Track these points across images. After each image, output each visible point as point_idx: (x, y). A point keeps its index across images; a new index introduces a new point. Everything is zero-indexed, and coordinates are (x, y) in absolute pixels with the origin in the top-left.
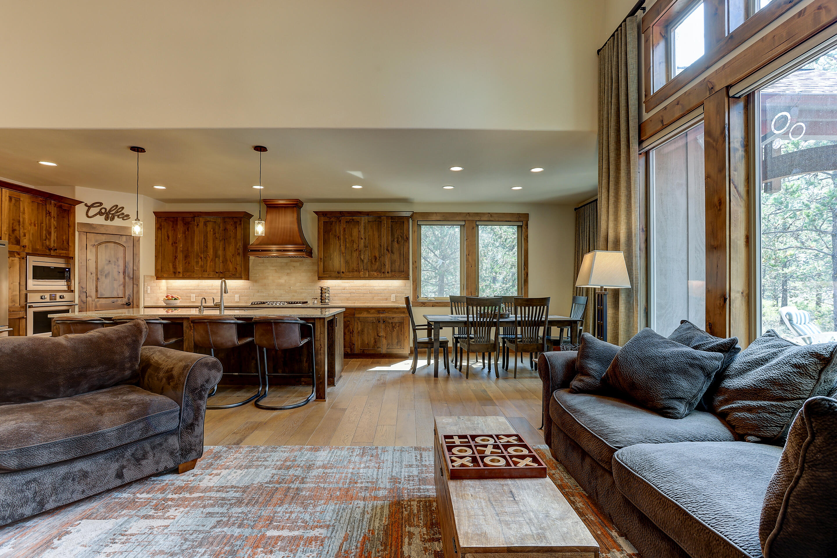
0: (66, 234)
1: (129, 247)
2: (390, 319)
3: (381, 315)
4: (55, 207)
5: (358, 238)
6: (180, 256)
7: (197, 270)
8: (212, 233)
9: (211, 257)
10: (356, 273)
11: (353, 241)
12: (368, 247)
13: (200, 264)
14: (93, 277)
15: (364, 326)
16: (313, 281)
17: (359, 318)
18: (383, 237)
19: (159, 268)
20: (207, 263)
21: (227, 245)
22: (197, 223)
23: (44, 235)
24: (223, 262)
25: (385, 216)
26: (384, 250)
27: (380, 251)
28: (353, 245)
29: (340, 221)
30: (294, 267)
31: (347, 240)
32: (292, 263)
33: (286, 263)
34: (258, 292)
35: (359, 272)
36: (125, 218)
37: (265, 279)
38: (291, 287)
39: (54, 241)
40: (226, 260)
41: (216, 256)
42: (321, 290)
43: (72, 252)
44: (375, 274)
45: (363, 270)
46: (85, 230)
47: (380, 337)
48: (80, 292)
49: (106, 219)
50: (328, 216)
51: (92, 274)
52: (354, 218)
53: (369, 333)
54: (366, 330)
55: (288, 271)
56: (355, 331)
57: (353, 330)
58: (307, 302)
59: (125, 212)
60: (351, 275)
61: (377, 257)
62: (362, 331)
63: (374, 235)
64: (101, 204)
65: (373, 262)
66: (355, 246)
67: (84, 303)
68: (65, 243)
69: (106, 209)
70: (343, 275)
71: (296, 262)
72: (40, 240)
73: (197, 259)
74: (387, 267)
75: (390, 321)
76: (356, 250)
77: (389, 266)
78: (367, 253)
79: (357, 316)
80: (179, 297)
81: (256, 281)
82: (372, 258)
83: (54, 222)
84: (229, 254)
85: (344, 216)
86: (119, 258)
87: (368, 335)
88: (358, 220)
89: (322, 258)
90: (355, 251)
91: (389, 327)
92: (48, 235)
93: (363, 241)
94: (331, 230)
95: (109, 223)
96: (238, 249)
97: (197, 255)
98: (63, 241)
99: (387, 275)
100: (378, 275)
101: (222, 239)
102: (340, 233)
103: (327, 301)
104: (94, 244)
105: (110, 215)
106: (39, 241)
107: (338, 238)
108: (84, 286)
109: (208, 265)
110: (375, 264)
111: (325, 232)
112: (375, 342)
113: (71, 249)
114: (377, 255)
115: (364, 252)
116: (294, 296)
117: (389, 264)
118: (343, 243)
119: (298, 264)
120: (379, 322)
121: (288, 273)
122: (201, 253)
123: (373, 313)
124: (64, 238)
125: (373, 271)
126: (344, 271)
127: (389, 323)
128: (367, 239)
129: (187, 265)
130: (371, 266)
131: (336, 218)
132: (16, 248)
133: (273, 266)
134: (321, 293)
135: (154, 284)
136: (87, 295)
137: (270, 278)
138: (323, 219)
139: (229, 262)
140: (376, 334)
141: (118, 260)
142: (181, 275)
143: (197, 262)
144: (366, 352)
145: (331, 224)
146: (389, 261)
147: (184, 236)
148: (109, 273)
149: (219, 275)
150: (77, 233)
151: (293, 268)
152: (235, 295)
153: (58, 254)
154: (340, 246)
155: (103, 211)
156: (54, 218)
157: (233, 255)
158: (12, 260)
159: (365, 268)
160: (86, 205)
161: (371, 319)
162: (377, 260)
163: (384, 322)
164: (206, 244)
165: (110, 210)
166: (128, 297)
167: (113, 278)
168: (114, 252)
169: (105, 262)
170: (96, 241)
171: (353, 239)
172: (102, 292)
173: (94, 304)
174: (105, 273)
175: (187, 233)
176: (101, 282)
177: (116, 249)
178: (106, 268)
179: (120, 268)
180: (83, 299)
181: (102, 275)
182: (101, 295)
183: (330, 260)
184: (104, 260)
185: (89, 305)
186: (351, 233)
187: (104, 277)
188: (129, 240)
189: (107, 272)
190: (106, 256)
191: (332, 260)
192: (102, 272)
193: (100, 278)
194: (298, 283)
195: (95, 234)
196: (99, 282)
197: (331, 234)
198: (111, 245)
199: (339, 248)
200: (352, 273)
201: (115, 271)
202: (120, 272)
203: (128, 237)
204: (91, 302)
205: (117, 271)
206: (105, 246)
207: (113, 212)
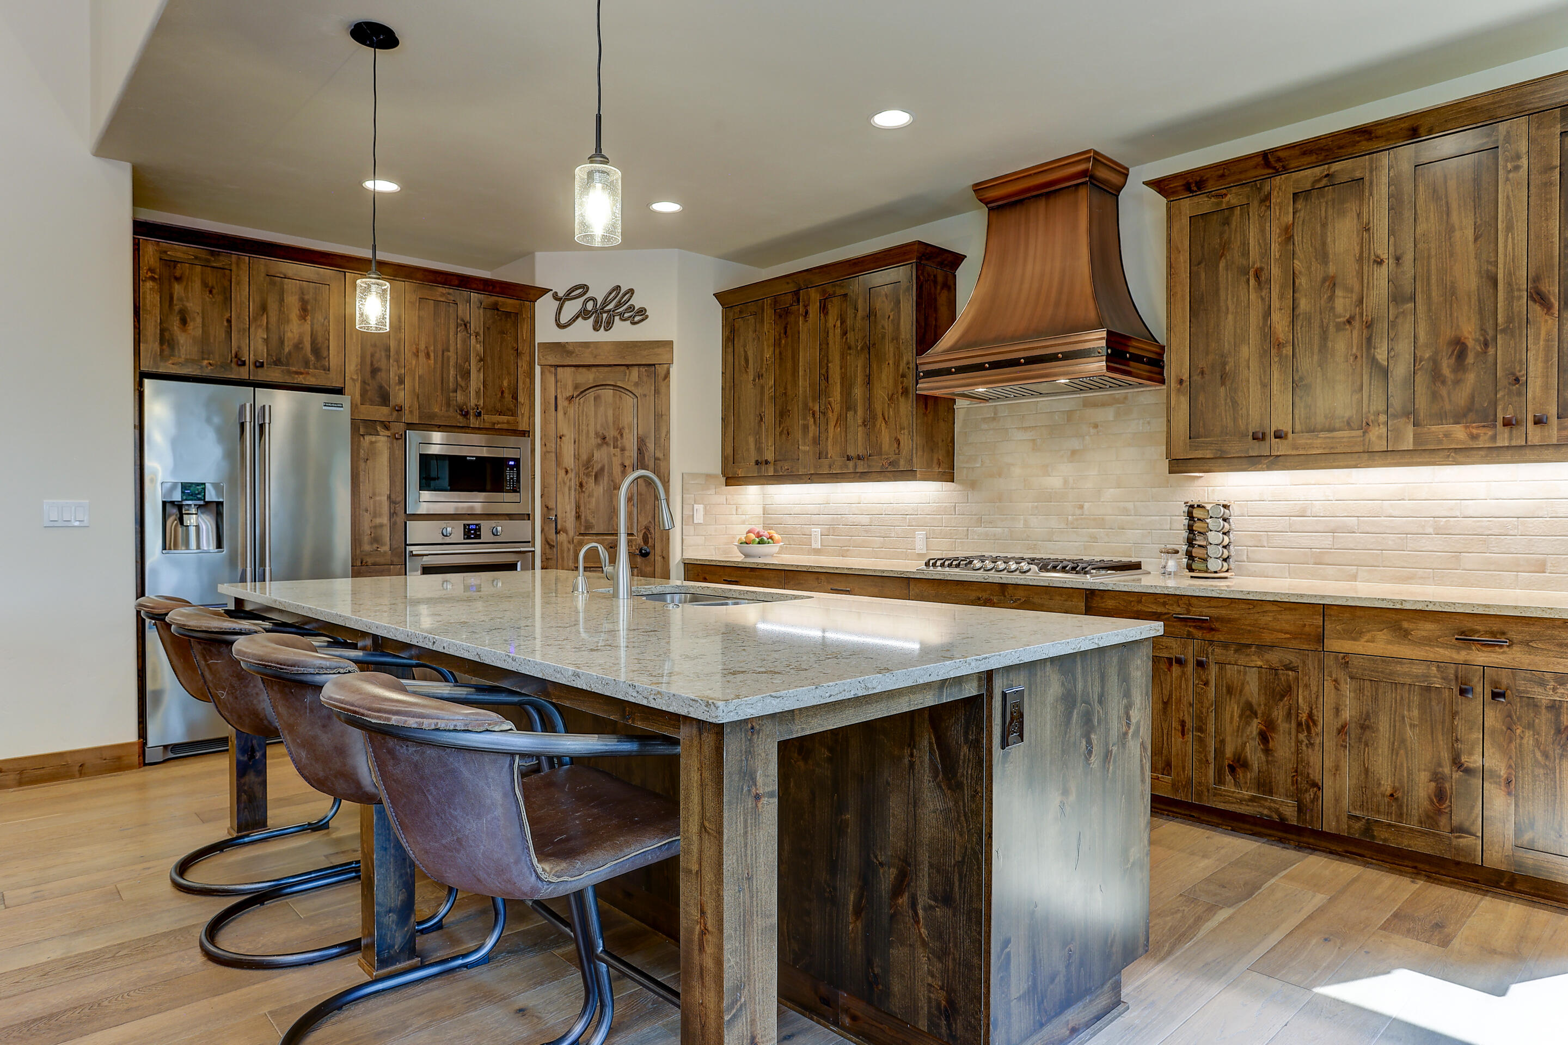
0: (509, 374)
1: (645, 396)
2: (1542, 683)
3: (1481, 657)
4: (479, 308)
5: (1360, 260)
6: (770, 413)
7: (804, 452)
8: (838, 331)
9: (837, 407)
10: (1346, 433)
11: (1331, 283)
12: (1413, 298)
13: (811, 435)
14: (570, 480)
15: (1375, 699)
16: (1161, 480)
17: (1345, 661)
18: (1509, 228)
19: (730, 451)
20: (827, 429)
21: (875, 366)
22: (806, 306)
23: (451, 379)
24: (865, 423)
25: (1517, 115)
26: (1510, 299)
27: (1486, 311)
28: (1331, 298)
29: (1268, 197)
30: (1096, 426)
31: (1302, 281)
32: (1090, 412)
33: (1070, 414)
34: (980, 522)
35: (1365, 427)
36: (637, 319)
37: (1000, 475)
38: (1086, 505)
39: (477, 393)
40: (874, 417)
41: (849, 405)
42: (1190, 516)
43: (526, 419)
44: (1459, 432)
45: (1383, 418)
46: (552, 360)
47: (1468, 771)
48: (545, 519)
49: (596, 329)
50: (1211, 187)
51: (567, 472)
52: (1336, 167)
53: (1403, 741)
54: (1383, 725)
55: (1075, 444)
56: (1326, 719)
57: (1310, 716)
58: (1137, 566)
59: (637, 302)
60: (1318, 443)
61: (1470, 343)
62: (1364, 727)
63: (1450, 230)
64: (585, 288)
65: (1446, 371)
66: (1343, 304)
67: (551, 547)
68: (508, 396)
69: (595, 301)
70: (1280, 447)
71: (1103, 405)
72: (442, 390)
73: (805, 418)
74: (1535, 387)
75: (1544, 696)
76: (1349, 322)
77: (1546, 387)
78: (1406, 327)
79: (1335, 644)
80: (776, 536)
81: (972, 485)
82: (1436, 353)
83: (476, 347)
84: (881, 394)
85: (1285, 169)
86: (623, 428)
87: (1394, 751)
88: (1358, 175)
89: (1186, 377)
90: (1339, 327)
91: (1530, 726)
92: (462, 377)
93: (1382, 273)
94: (1225, 247)
95: (602, 336)
96: (903, 376)
97: (806, 405)
98: (503, 392)
99: (1535, 435)
100: (1474, 437)
101: (862, 349)
102: (1265, 253)
103: (1214, 565)
104: (571, 394)
105: (605, 315)
106: (439, 393)
107: (1257, 276)
108: (552, 504)
109: (831, 435)
110: (1457, 382)
111: (1194, 263)
112: (1440, 795)
113: (524, 410)
114: (1469, 331)
115: (1393, 325)
116: (1094, 539)
117: (1546, 376)
118: (1282, 297)
119: (1108, 414)
120: (1463, 692)
121: (1074, 452)
122: (814, 400)
123: (1428, 641)
124: (505, 383)
125: (1441, 417)
126: (1287, 427)
127: (1533, 704)
128: (1408, 257)
129: (783, 438)
130: (1435, 396)
131: (1247, 189)
132: (381, 413)
133: (1025, 429)
134: (1191, 529)
135: (722, 499)
136: (559, 527)
137: (1017, 471)
138: (1188, 206)
139: (879, 421)
140: (1446, 756)
141: (622, 435)
142: (772, 470)
143: (806, 428)
144: (1381, 835)
145: (1227, 222)
146: (1547, 360)
147: (777, 351)
148: (602, 469)
149: (855, 466)
150: (538, 369)
151: (1092, 431)
152: (914, 531)
153: (487, 425)
154: (1268, 313)
155: (590, 306)
156: (477, 334)
157: (891, 398)
158: (372, 443)
159: (1397, 402)
161: (1418, 670)
162: (1470, 359)
163: (1495, 695)
164: (824, 371)
165: (605, 302)
166: (645, 533)
167: (612, 481)
168: (614, 410)
169: (594, 441)
170: (576, 387)
171: (1332, 269)
172: (590, 518)
173: (572, 551)
174: (594, 470)
175: (783, 342)
176: (587, 494)
177: (618, 402)
178: (597, 455)
179: (627, 453)
180: (551, 537)
181: (588, 475)
182: (587, 528)
183: (1223, 384)
184: (592, 434)
185: (562, 551)
186: (1324, 244)
187: (592, 480)
188: (645, 379)
189: (600, 466)
190: (596, 424)
191: (1228, 383)
192: (587, 468)
193: (584, 484)
194: (1112, 490)
195: (573, 369)
196: (583, 492)
197: (1227, 268)
198: (608, 394)
199: (1261, 324)
200: (1325, 438)
201: (616, 462)
202: (626, 464)
203: (643, 369)
204: (565, 545)
205: (620, 462)
206: (595, 398)
207: (611, 306)
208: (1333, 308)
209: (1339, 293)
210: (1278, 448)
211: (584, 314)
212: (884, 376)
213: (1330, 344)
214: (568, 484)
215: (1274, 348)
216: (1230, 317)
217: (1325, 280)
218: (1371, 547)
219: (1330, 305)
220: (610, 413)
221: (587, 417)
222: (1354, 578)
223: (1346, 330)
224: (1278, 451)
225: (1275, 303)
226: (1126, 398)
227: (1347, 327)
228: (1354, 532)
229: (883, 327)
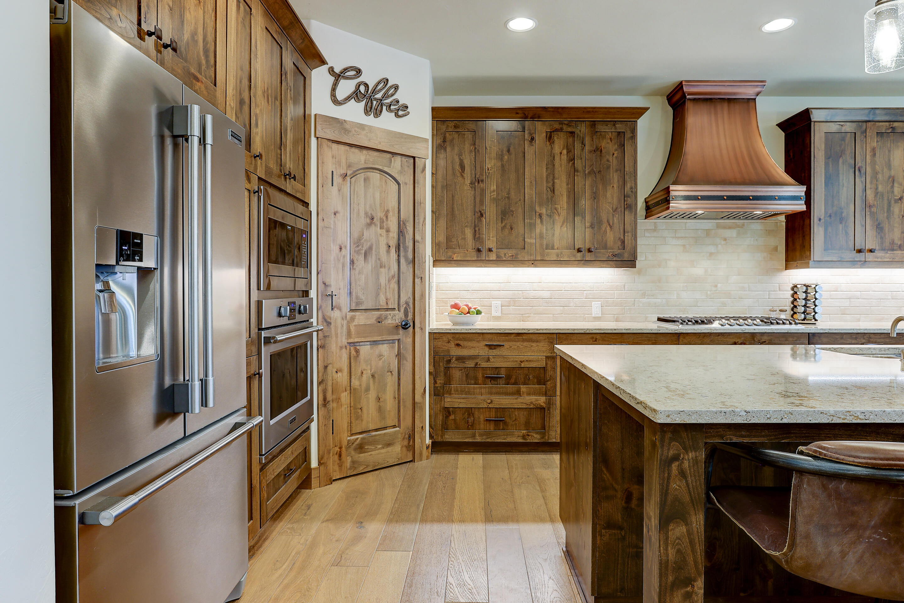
1: (407, 184)
6: (491, 211)
7: (530, 244)
8: (564, 157)
9: (564, 212)
10: (899, 252)
11: (892, 179)
13: (537, 231)
14: (344, 257)
16: (771, 271)
19: (442, 239)
20: (552, 228)
22: (531, 134)
24: (592, 226)
28: (893, 187)
29: (864, 131)
30: (725, 240)
31: (880, 176)
32: (721, 231)
33: (708, 232)
34: (644, 295)
36: (400, 113)
38: (719, 285)
39: (290, 155)
40: (600, 222)
41: (575, 211)
42: (795, 291)
43: (308, 190)
46: (326, 133)
49: (367, 112)
51: (340, 248)
52: (896, 124)
55: (712, 249)
59: (401, 96)
60: (888, 256)
64: (359, 71)
66: (897, 190)
68: (301, 165)
69: (366, 85)
70: (870, 257)
71: (730, 228)
72: (275, 143)
73: (531, 218)
76: (900, 199)
85: (873, 120)
86: (388, 211)
89: (822, 217)
90: (896, 201)
92: (284, 134)
94: (841, 152)
95: (370, 120)
96: (627, 197)
97: (532, 209)
98: (300, 158)
101: (589, 173)
102: (863, 159)
104: (344, 172)
105: (375, 103)
106: (273, 147)
107: (860, 171)
109: (556, 232)
111: (828, 157)
113: (307, 181)
118: (871, 182)
119: (733, 233)
121: (711, 254)
122: (539, 205)
124: (300, 149)
126: (872, 247)
129: (507, 231)
131: (854, 125)
132: (246, 160)
136: (334, 304)
137: (672, 264)
139: (605, 225)
141: (387, 217)
142: (493, 256)
143: (531, 226)
145: (843, 139)
147: (499, 164)
148: (371, 248)
149: (584, 256)
150: (314, 141)
151: (723, 242)
152: (591, 301)
155: (362, 89)
157: (615, 210)
160: (331, 71)
164: (550, 185)
165: (374, 91)
166: (405, 308)
167: (379, 259)
168: (380, 193)
169: (364, 220)
170: (349, 166)
171: (893, 173)
172: (360, 294)
173: (345, 327)
174: (364, 249)
175: (506, 157)
176: (357, 272)
177: (384, 186)
178: (366, 234)
179: (391, 235)
180: (328, 314)
181: (358, 252)
182: (357, 304)
183: (841, 223)
184: (362, 214)
185: (336, 327)
186: (889, 160)
187: (362, 258)
188: (406, 169)
189: (369, 244)
190: (365, 204)
191: (843, 223)
192: (358, 246)
193: (355, 261)
194: (735, 277)
195: (347, 148)
196: (354, 269)
197: (843, 163)
198: (375, 176)
199: (861, 195)
200: (890, 253)
201: (383, 242)
202: (391, 245)
203: (404, 159)
204: (339, 321)
205: (385, 242)
206: (365, 180)
207: (379, 96)
208: (893, 192)
209: (896, 185)
210: (869, 257)
211: (356, 95)
212: (609, 195)
213: (892, 209)
214: (342, 260)
215: (867, 207)
216: (845, 189)
217: (890, 177)
218: (866, 305)
219: (892, 190)
220: (377, 195)
221: (357, 197)
222: (859, 320)
223: (899, 203)
224: (869, 259)
225: (868, 185)
226: (743, 225)
227: (899, 201)
228: (859, 299)
229: (608, 161)
